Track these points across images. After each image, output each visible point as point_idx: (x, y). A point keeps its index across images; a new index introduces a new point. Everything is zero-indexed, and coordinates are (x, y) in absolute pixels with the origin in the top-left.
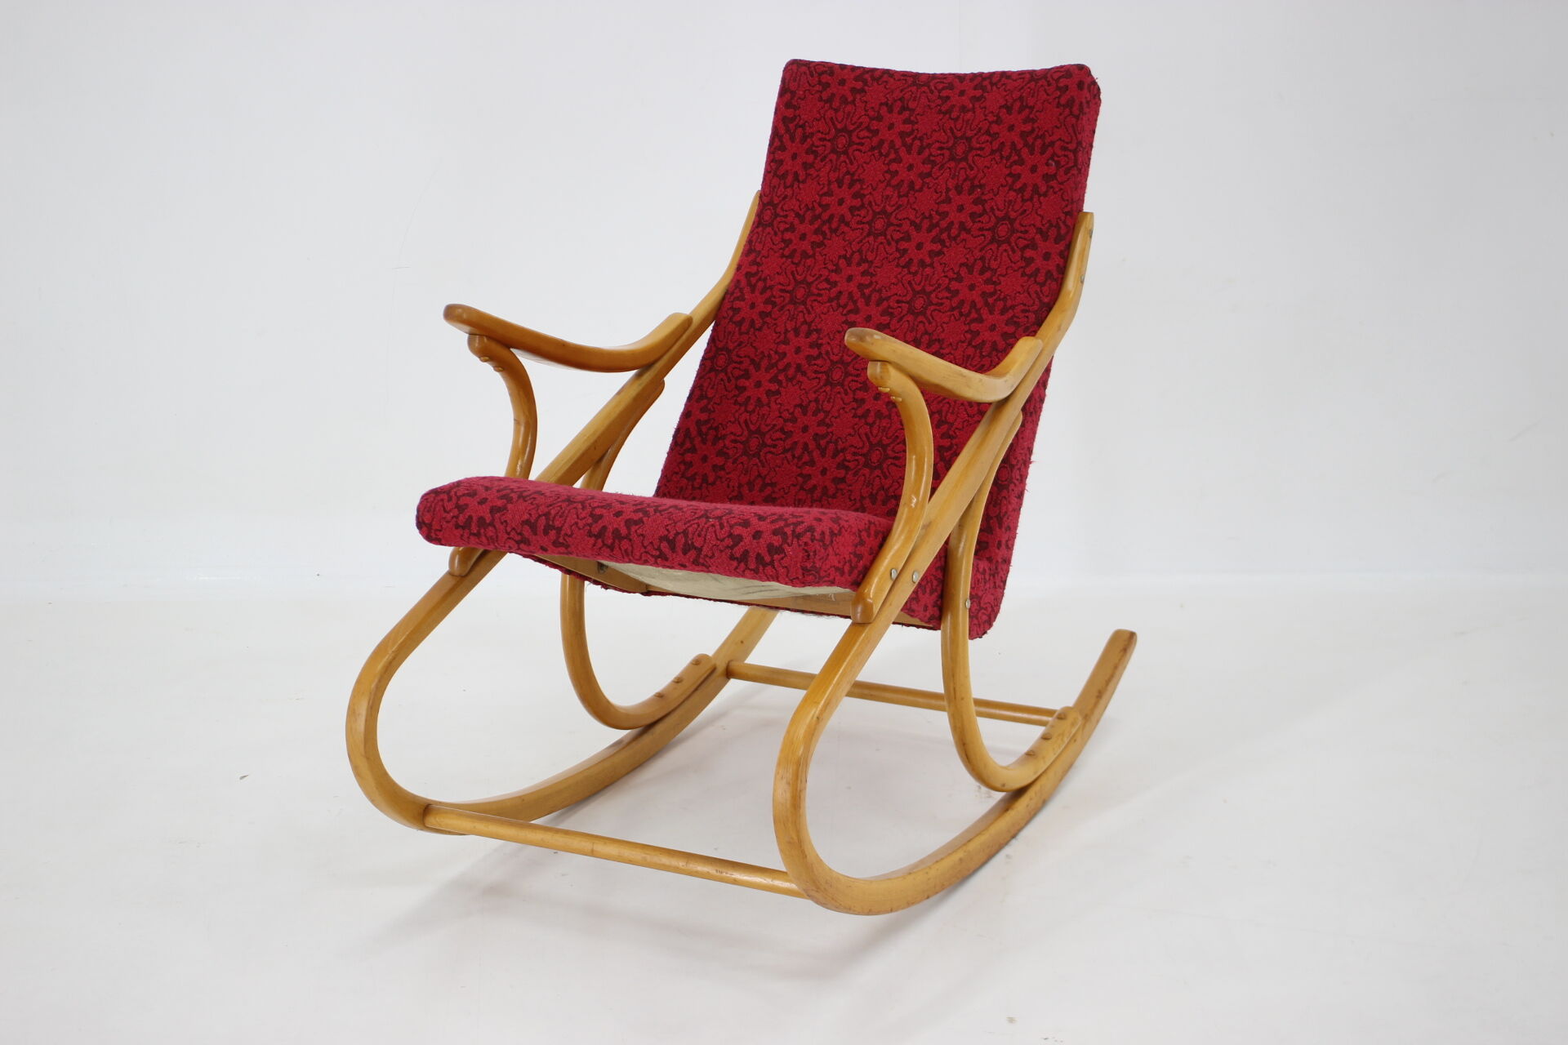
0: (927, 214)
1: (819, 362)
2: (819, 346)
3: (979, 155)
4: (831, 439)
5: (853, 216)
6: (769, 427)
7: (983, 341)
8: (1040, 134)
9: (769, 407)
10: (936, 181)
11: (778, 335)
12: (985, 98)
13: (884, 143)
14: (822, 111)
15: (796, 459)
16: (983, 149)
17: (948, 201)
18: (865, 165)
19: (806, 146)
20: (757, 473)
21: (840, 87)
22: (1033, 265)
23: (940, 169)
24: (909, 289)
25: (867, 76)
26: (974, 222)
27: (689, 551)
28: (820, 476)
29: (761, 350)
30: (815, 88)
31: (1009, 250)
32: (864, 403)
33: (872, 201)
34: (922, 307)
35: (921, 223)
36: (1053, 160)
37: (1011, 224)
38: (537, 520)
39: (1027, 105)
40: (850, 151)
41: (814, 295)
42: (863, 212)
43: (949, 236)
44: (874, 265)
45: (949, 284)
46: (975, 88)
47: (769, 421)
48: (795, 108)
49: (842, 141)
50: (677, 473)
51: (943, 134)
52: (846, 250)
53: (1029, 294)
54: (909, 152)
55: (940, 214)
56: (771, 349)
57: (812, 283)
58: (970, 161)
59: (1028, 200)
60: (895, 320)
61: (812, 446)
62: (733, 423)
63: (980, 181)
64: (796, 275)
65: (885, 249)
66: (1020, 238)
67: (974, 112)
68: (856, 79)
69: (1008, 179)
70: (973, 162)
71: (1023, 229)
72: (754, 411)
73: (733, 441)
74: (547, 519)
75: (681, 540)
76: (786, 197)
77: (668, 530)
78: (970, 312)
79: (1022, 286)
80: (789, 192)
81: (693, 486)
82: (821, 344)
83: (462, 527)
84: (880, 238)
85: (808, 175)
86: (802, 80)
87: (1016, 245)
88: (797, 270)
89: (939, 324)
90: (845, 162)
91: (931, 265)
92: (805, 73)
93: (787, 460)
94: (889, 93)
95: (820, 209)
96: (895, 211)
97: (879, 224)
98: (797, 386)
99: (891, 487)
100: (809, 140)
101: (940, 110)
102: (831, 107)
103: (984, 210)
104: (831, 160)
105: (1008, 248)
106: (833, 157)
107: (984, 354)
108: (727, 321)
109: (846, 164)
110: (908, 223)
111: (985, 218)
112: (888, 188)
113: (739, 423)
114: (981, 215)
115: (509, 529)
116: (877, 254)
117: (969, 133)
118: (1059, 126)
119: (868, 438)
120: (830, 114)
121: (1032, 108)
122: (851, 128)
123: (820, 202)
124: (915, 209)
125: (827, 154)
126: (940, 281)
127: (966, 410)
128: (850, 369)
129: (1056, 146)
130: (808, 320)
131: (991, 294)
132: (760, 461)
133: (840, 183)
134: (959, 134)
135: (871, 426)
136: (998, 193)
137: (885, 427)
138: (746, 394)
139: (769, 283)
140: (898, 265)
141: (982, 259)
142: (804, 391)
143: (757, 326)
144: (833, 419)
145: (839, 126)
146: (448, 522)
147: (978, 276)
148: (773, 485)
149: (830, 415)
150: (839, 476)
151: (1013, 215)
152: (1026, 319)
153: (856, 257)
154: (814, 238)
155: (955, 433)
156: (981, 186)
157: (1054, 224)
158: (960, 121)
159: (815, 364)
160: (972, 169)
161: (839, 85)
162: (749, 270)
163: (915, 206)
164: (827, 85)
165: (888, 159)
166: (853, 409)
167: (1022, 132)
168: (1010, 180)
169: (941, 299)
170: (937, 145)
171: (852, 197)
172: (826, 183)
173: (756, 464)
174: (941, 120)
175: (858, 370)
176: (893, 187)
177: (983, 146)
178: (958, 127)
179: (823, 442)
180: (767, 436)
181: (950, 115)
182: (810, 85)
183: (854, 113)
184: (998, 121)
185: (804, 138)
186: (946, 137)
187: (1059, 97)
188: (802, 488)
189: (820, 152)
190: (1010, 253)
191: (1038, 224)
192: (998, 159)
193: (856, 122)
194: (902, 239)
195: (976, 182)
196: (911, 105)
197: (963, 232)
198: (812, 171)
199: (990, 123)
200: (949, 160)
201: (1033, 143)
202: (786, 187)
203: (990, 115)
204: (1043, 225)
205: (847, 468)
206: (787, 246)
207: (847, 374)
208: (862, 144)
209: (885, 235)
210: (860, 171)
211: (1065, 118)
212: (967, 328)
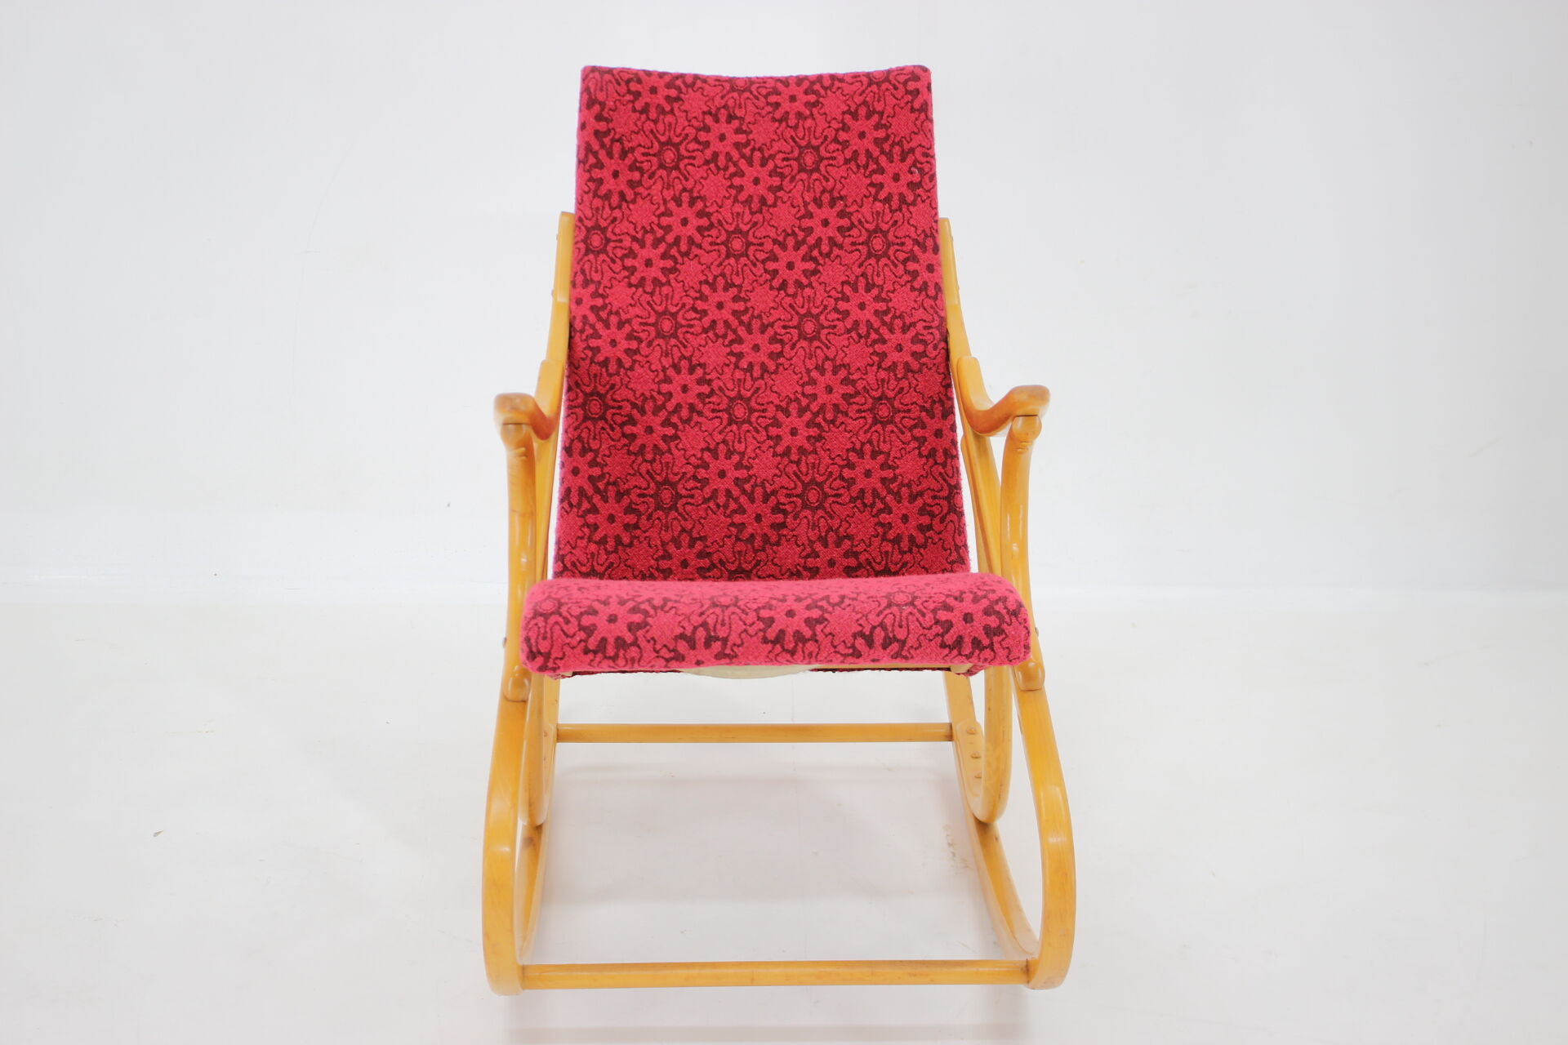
0: (790, 232)
1: (714, 399)
2: (709, 382)
3: (831, 165)
4: (755, 482)
5: (704, 237)
6: (679, 476)
7: (894, 363)
8: (896, 140)
9: (672, 454)
10: (790, 195)
11: (656, 373)
12: (821, 103)
13: (718, 155)
14: (639, 123)
15: (722, 508)
16: (835, 158)
17: (810, 215)
18: (701, 180)
19: (628, 161)
20: (679, 529)
21: (653, 96)
22: (919, 278)
23: (791, 181)
24: (793, 313)
25: (679, 82)
26: (844, 237)
27: (891, 644)
28: (756, 524)
29: (641, 391)
30: (625, 98)
31: (890, 264)
32: (781, 440)
33: (721, 219)
34: (814, 331)
35: (785, 240)
36: (916, 167)
37: (885, 237)
38: (694, 632)
39: (874, 109)
40: (682, 165)
41: (684, 326)
42: (714, 232)
43: (821, 254)
44: (744, 289)
45: (836, 304)
46: (806, 93)
47: (676, 469)
48: (608, 120)
49: (669, 156)
50: (582, 538)
51: (785, 143)
52: (706, 275)
53: (925, 309)
54: (750, 164)
55: (803, 230)
56: (652, 390)
57: (677, 313)
58: (823, 172)
59: (897, 210)
60: (787, 348)
61: (736, 492)
62: (634, 475)
63: (839, 193)
64: (654, 306)
65: (751, 271)
66: (898, 250)
67: (814, 119)
68: (669, 86)
69: (870, 189)
70: (827, 172)
71: (898, 241)
72: (654, 460)
73: (640, 496)
74: (707, 630)
75: (879, 635)
76: (615, 219)
77: (860, 625)
78: (868, 333)
79: (915, 301)
80: (617, 213)
81: (605, 549)
82: (710, 380)
83: (593, 651)
84: (742, 259)
85: (636, 194)
86: (609, 89)
87: (896, 258)
88: (653, 300)
89: (839, 348)
90: (678, 178)
91: (810, 285)
92: (610, 81)
93: (711, 509)
94: (709, 100)
95: (662, 231)
96: (750, 229)
97: (737, 244)
98: (696, 429)
99: (840, 526)
100: (630, 155)
101: (773, 118)
102: (648, 118)
103: (852, 223)
104: (661, 177)
105: (888, 262)
106: (663, 173)
107: (899, 376)
108: (588, 361)
109: (681, 180)
110: (770, 240)
111: (854, 232)
112: (736, 204)
113: (640, 474)
114: (849, 229)
115: (658, 647)
116: (744, 278)
117: (814, 142)
118: (916, 131)
119: (798, 477)
120: (649, 125)
121: (881, 114)
122: (676, 140)
123: (659, 224)
124: (773, 226)
125: (655, 170)
126: (825, 303)
127: (898, 437)
128: (753, 404)
129: (916, 152)
130: (686, 354)
131: (886, 312)
132: (680, 514)
133: (678, 202)
134: (803, 143)
135: (798, 463)
136: (862, 204)
137: (814, 463)
138: (639, 442)
139: (624, 317)
140: (772, 288)
141: (864, 275)
142: (706, 433)
143: (627, 366)
144: (751, 461)
145: (663, 139)
146: (573, 648)
147: (864, 294)
148: (702, 539)
149: (746, 457)
150: (777, 521)
151: (885, 227)
152: (931, 336)
153: (721, 282)
154: (662, 264)
155: (895, 463)
156: (841, 198)
157: (929, 234)
158: (801, 129)
159: (710, 402)
160: (827, 180)
161: (651, 93)
162: (593, 303)
163: (772, 223)
164: (637, 95)
165: (728, 173)
166: (771, 447)
167: (876, 139)
168: (873, 190)
169: (833, 321)
170: (781, 156)
171: (697, 216)
172: (661, 202)
173: (675, 518)
174: (778, 128)
175: (763, 405)
176: (742, 203)
177: (835, 155)
178: (801, 135)
179: (747, 487)
180: (680, 486)
181: (787, 123)
182: (619, 94)
183: (676, 124)
184: (845, 128)
185: (624, 154)
186: (789, 147)
187: (912, 102)
188: (738, 539)
189: (646, 168)
190: (892, 267)
191: (913, 235)
192: (854, 168)
193: (681, 134)
194: (768, 259)
195: (836, 194)
196: (739, 113)
197: (834, 248)
198: (640, 190)
199: (837, 130)
200: (799, 173)
201: (890, 151)
202: (612, 209)
203: (833, 122)
204: (918, 236)
205: (785, 512)
206: (633, 274)
207: (751, 411)
208: (694, 158)
209: (747, 256)
210: (698, 187)
211: (923, 123)
212: (871, 350)
